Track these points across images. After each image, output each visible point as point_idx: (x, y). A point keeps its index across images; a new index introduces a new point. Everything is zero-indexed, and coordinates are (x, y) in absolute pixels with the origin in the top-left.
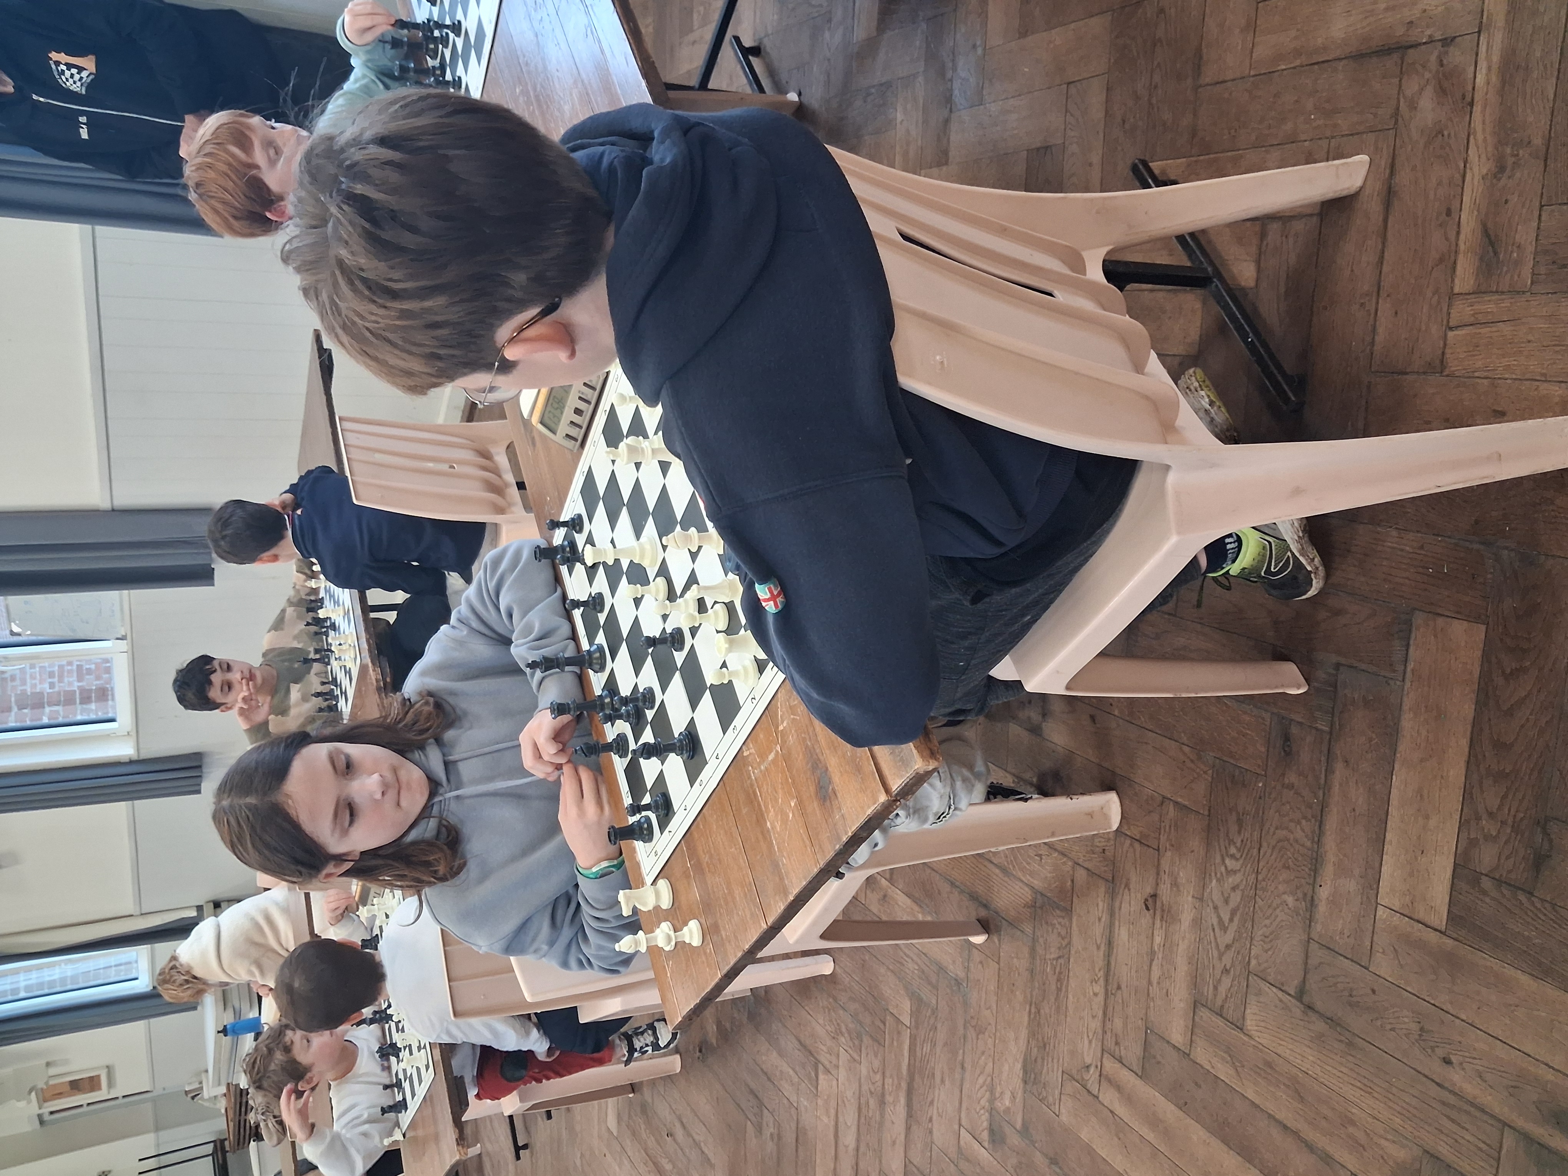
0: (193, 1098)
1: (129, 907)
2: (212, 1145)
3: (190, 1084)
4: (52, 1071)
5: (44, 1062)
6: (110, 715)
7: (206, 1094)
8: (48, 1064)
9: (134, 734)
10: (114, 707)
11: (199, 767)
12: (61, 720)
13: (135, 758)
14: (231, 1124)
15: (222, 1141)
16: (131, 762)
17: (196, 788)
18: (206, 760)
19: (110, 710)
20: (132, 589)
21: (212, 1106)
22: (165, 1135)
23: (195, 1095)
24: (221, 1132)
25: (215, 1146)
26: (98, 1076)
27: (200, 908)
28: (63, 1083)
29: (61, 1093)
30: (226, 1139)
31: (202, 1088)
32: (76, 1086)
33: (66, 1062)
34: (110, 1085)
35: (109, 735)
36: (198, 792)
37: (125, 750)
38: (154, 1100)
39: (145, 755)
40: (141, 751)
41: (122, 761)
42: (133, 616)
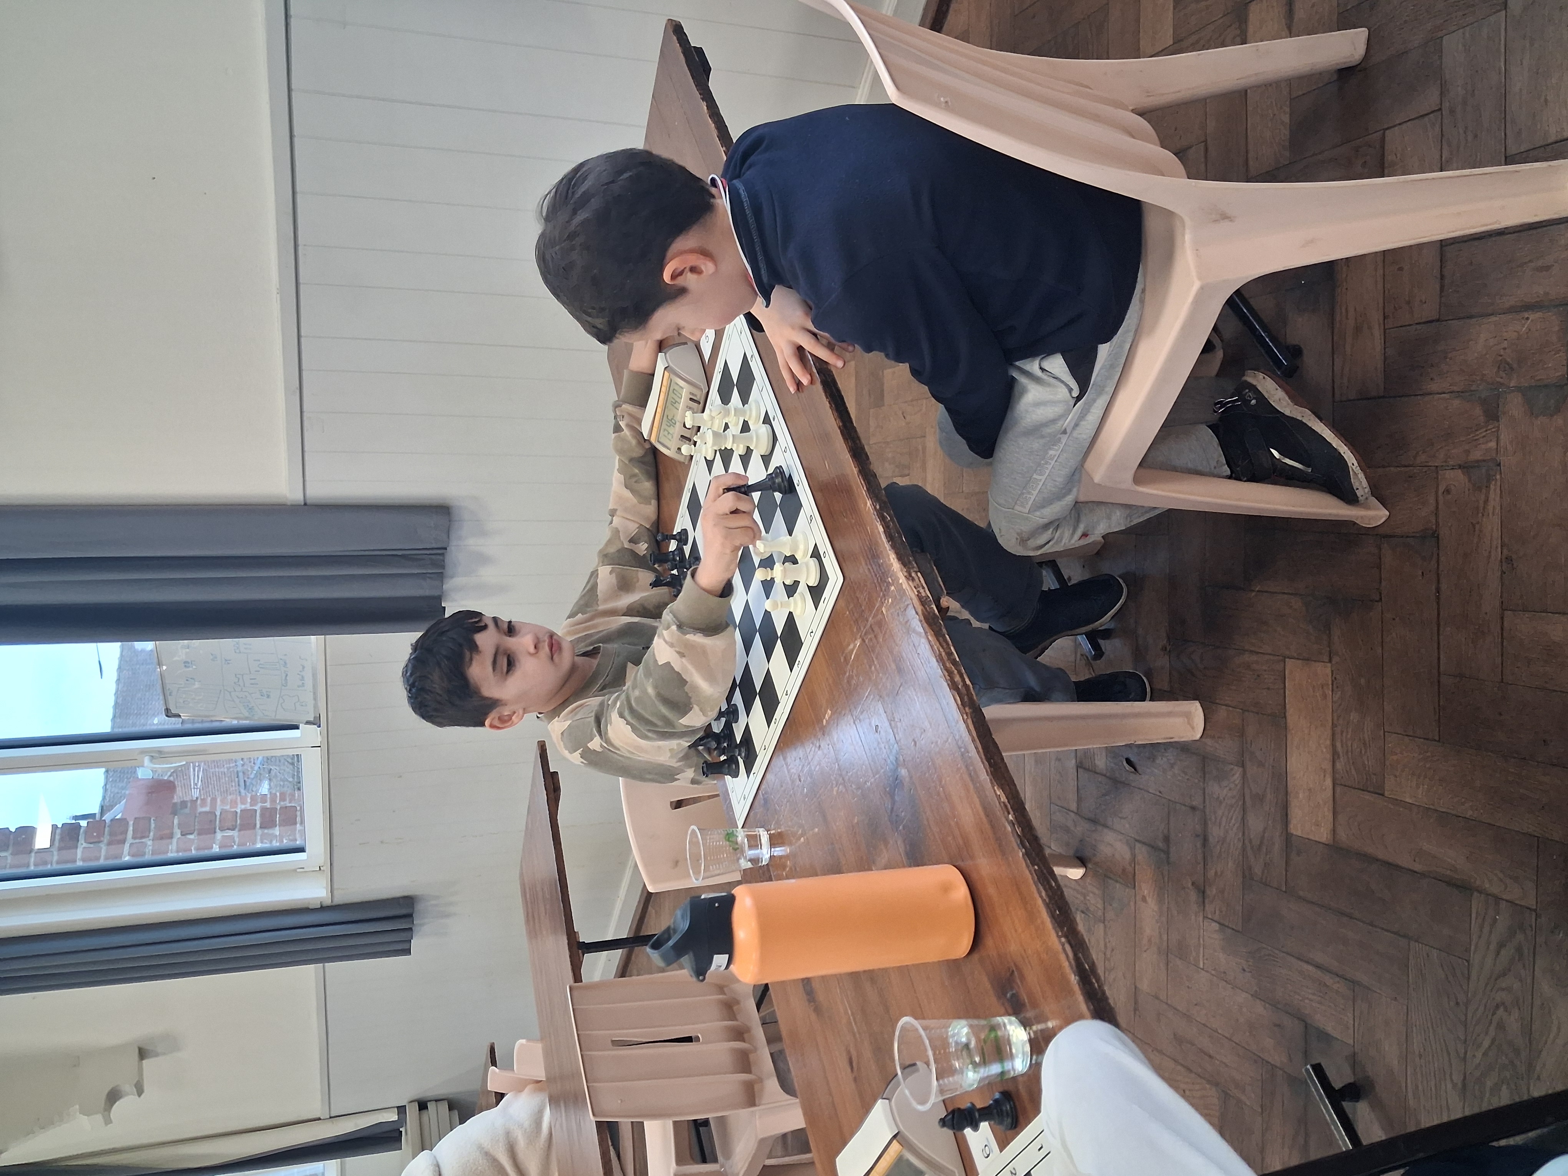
1: (316, 1108)
6: (299, 843)
9: (327, 868)
10: (303, 833)
11: (409, 916)
12: (235, 849)
13: (328, 902)
16: (323, 908)
17: (405, 946)
18: (419, 907)
19: (298, 836)
27: (401, 1110)
35: (295, 870)
36: (408, 952)
37: (315, 892)
39: (339, 899)
40: (335, 892)
41: (311, 907)
42: (329, 684)
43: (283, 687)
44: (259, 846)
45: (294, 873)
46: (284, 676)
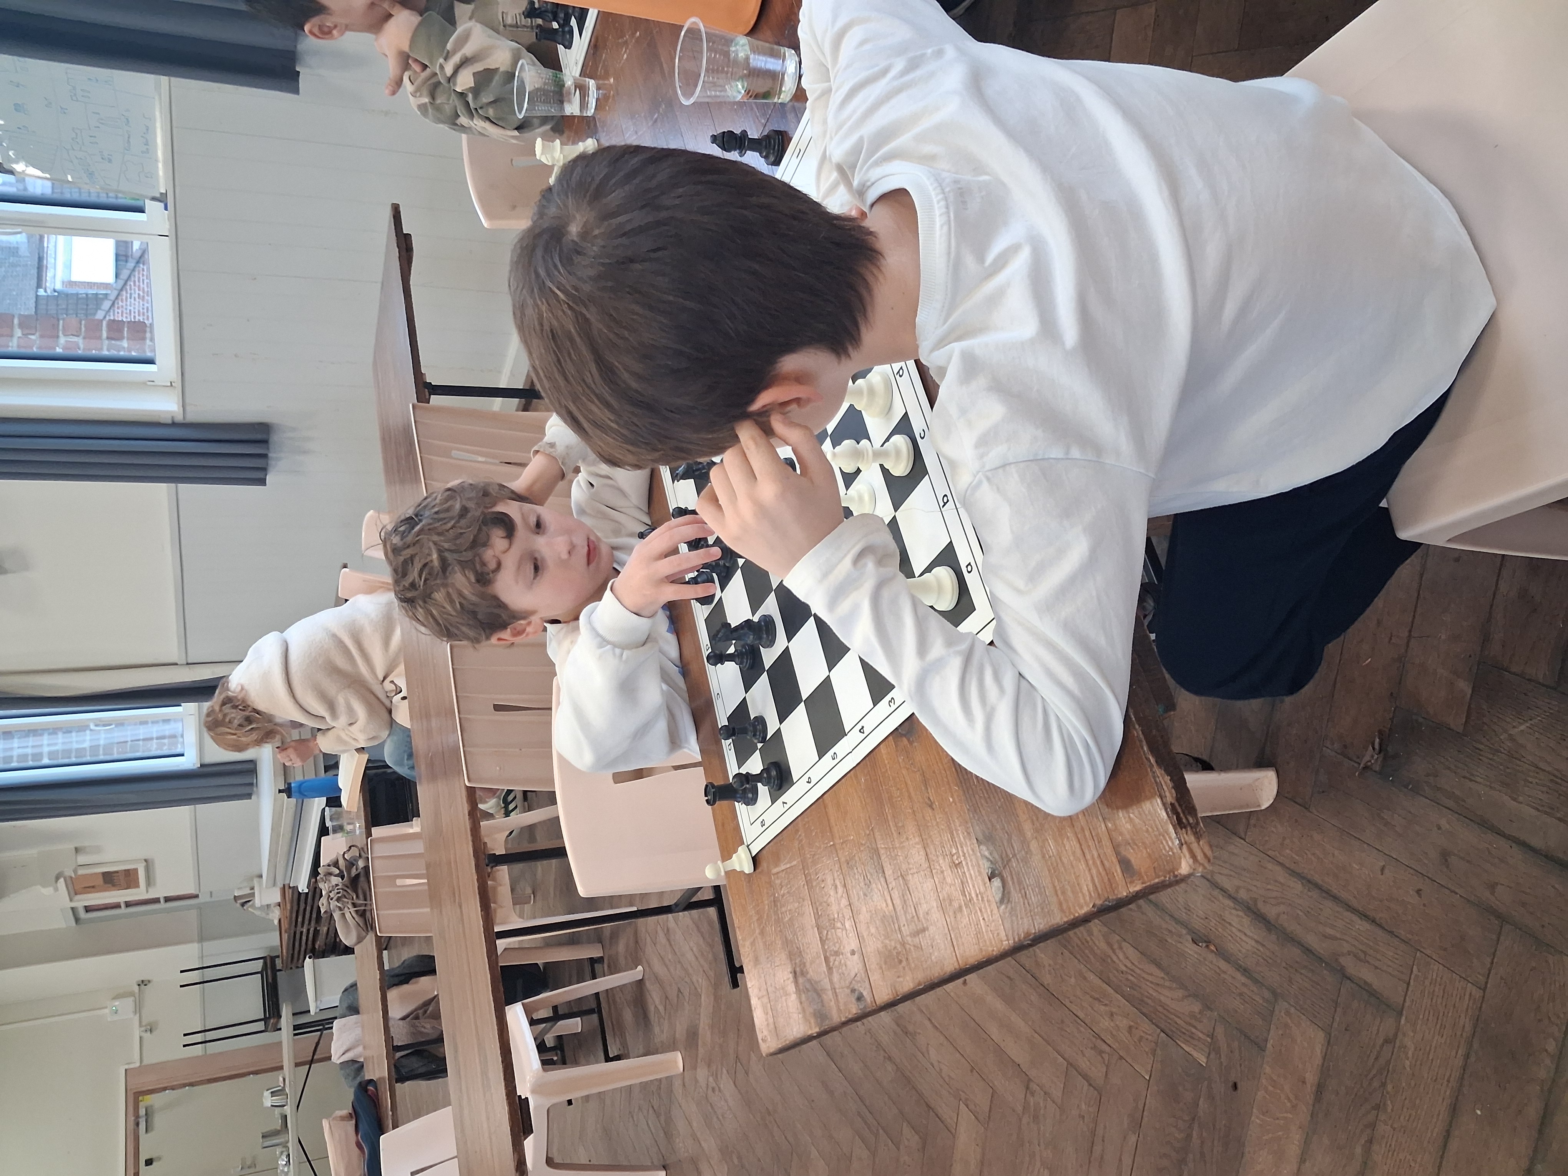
0: (243, 905)
1: (173, 653)
2: (262, 961)
3: (239, 889)
4: (82, 859)
5: (72, 846)
6: (148, 355)
7: (257, 902)
8: (77, 850)
9: (178, 384)
10: (153, 346)
11: (265, 442)
13: (179, 418)
14: (285, 936)
15: (273, 959)
16: (174, 424)
17: (261, 475)
19: (148, 348)
20: (173, 75)
21: (264, 915)
22: (211, 946)
23: (245, 901)
24: (272, 948)
25: (265, 963)
26: (136, 870)
28: (96, 874)
29: (93, 887)
30: (278, 957)
31: (253, 895)
32: (110, 880)
33: (98, 850)
34: (149, 882)
35: (144, 383)
36: (262, 482)
37: (163, 405)
38: (199, 907)
39: (191, 418)
40: (188, 408)
41: (162, 422)
42: (175, 151)
43: (126, 151)
44: (105, 353)
45: (146, 385)
46: (127, 136)
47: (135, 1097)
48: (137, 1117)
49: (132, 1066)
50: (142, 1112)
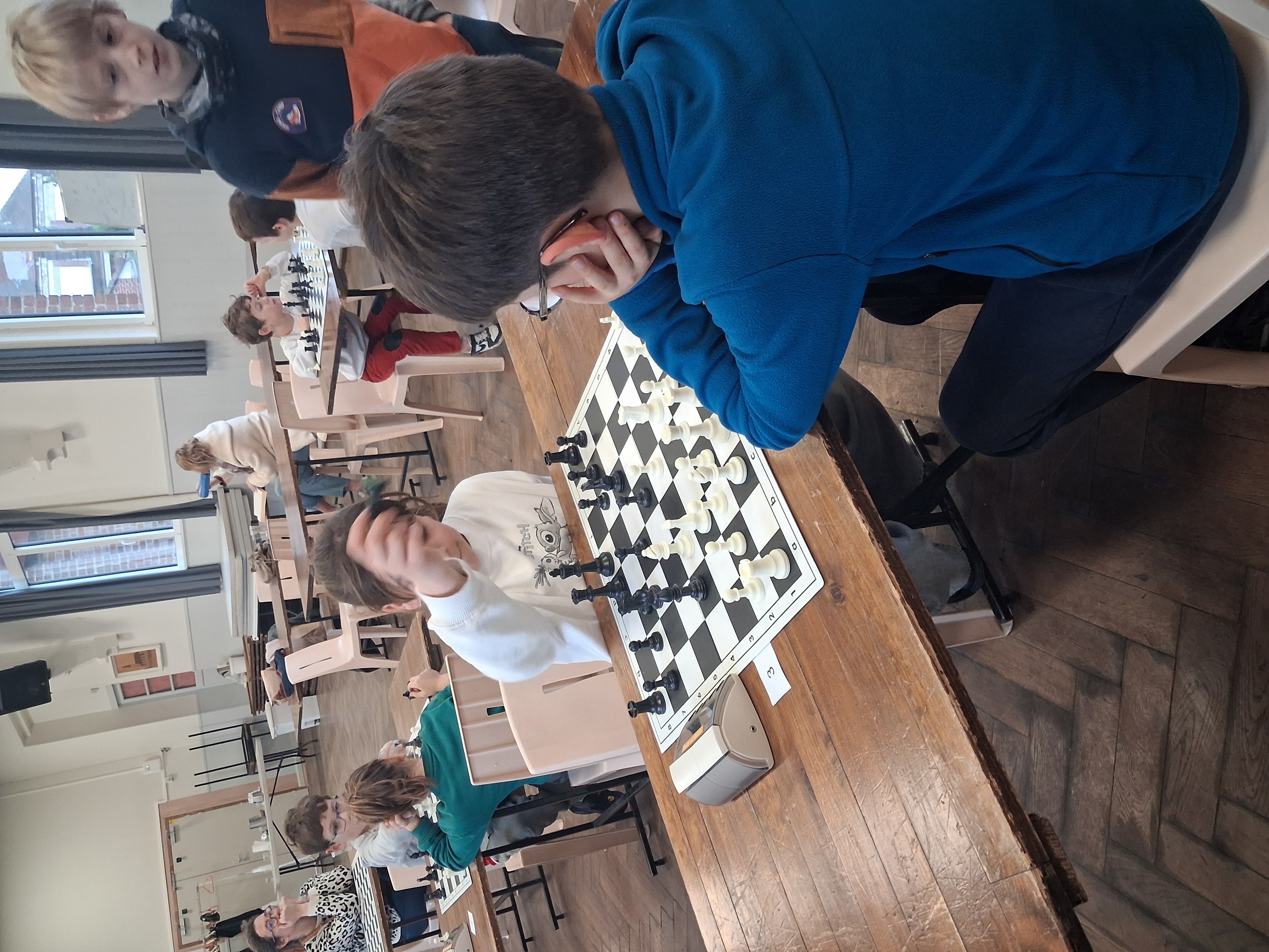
0: (223, 674)
1: (165, 488)
2: (241, 727)
3: (220, 664)
4: (121, 643)
5: (114, 634)
6: (140, 309)
7: (232, 672)
8: (118, 636)
9: (157, 323)
10: (142, 302)
11: (203, 350)
13: (159, 341)
16: (156, 344)
17: (204, 368)
18: (209, 349)
19: (139, 305)
20: (146, 171)
21: (237, 681)
23: (224, 672)
25: (243, 729)
26: (154, 650)
28: (131, 654)
29: (129, 666)
31: (228, 668)
32: (139, 659)
33: (131, 635)
34: (164, 664)
35: (139, 322)
36: (205, 373)
37: (150, 334)
38: (197, 692)
39: (165, 340)
40: (163, 335)
41: (150, 343)
43: (123, 206)
44: (118, 310)
46: (123, 199)
47: (166, 821)
48: (169, 832)
49: (163, 802)
50: (171, 829)
